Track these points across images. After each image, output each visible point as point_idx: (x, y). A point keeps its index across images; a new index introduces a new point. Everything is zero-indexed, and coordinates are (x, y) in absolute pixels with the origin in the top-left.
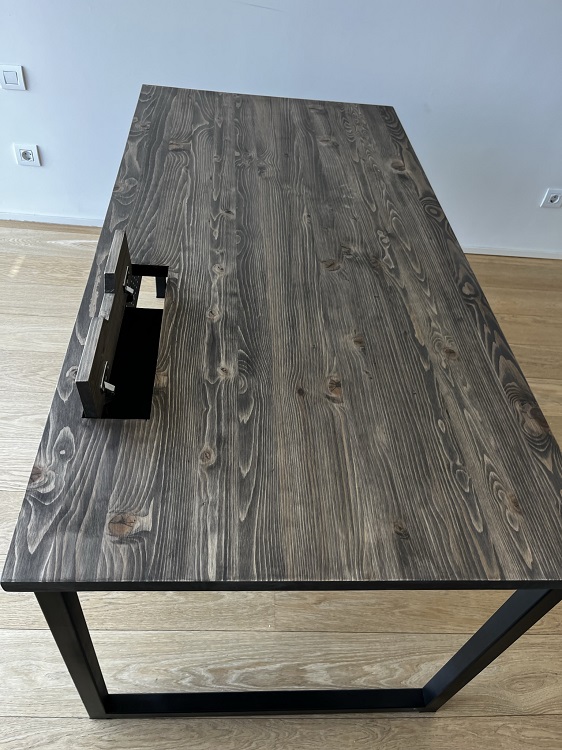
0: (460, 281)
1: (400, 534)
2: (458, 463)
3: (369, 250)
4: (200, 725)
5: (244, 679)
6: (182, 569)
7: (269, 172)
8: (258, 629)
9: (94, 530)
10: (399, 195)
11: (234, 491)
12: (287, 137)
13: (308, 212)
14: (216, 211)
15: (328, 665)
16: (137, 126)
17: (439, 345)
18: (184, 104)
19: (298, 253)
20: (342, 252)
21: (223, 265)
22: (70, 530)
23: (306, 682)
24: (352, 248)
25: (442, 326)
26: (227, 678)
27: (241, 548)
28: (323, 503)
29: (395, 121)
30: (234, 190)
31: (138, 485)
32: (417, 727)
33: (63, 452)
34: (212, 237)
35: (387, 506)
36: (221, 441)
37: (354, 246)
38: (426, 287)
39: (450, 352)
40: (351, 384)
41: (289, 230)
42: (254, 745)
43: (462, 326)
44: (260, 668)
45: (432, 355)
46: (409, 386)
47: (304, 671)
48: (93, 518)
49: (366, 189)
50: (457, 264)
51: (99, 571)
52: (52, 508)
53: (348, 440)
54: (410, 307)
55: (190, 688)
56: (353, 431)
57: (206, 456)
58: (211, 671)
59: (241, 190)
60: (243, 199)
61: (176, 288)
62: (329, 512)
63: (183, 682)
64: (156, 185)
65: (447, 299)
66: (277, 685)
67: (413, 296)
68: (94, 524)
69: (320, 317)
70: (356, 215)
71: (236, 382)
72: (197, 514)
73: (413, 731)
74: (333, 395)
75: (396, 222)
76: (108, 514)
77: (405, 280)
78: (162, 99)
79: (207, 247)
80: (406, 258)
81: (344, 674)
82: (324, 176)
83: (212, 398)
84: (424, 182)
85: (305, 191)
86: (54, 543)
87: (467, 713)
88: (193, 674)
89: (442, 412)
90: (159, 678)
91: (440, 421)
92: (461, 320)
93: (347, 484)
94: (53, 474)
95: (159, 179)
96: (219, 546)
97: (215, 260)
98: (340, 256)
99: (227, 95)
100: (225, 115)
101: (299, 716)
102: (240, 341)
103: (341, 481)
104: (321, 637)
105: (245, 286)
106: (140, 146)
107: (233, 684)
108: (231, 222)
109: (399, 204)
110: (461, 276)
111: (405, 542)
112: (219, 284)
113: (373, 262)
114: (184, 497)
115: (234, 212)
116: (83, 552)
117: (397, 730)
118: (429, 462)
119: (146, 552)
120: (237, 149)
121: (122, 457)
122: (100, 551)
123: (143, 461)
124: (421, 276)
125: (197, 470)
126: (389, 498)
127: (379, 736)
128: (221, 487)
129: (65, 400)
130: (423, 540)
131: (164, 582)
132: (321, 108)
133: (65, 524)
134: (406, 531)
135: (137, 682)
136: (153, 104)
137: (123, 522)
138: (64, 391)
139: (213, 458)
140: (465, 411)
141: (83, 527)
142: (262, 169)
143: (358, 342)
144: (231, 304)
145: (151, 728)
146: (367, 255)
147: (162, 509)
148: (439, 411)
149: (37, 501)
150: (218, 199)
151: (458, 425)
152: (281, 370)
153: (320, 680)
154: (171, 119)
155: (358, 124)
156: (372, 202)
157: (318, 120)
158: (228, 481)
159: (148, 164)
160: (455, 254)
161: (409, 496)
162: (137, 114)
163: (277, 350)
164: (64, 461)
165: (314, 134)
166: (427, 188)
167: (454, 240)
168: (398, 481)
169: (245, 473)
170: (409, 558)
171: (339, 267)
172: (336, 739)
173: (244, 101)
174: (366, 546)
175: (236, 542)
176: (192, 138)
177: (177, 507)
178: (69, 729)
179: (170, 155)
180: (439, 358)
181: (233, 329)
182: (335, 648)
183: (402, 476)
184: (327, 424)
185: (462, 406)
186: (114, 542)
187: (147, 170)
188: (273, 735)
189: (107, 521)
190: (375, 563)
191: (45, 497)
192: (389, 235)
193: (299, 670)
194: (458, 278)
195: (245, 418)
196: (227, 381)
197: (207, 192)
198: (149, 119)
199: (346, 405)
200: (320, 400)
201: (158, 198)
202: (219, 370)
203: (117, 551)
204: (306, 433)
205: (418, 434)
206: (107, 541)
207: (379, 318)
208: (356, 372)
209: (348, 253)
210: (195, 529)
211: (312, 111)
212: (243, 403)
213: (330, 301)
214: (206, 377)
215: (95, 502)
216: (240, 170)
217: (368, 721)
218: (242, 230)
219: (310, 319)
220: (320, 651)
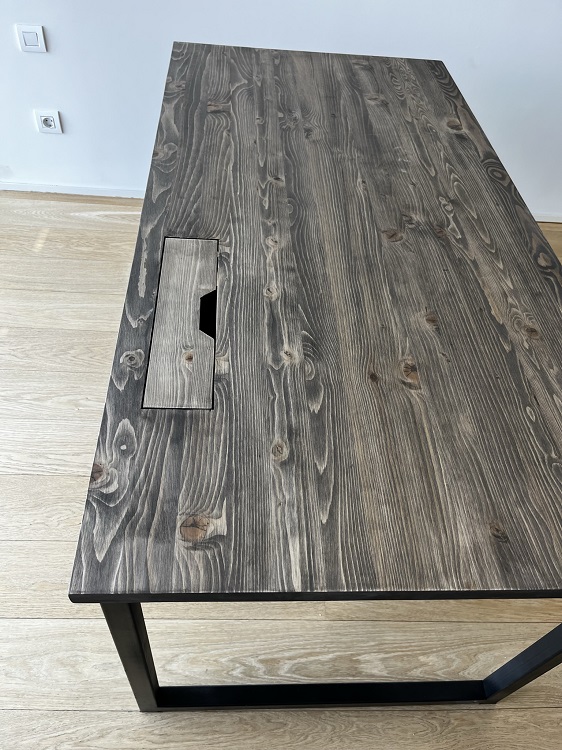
0: (534, 252)
1: (499, 537)
2: (553, 455)
3: (432, 219)
4: (253, 718)
5: (296, 670)
6: (264, 578)
7: (316, 134)
8: (308, 618)
9: (164, 534)
10: (459, 157)
11: (311, 489)
12: (332, 96)
13: (362, 177)
14: (263, 179)
15: (382, 656)
16: (171, 86)
17: (519, 323)
18: (219, 62)
19: (356, 222)
20: (403, 221)
21: (277, 239)
22: (139, 535)
23: (360, 673)
24: (413, 216)
25: (519, 302)
26: (279, 669)
27: (326, 553)
28: (411, 502)
29: (446, 77)
30: (280, 154)
31: (208, 483)
32: (477, 720)
33: (124, 447)
34: (262, 207)
35: (480, 505)
36: (292, 433)
37: (416, 214)
38: (497, 259)
39: (532, 331)
40: (428, 368)
41: (344, 197)
42: (309, 738)
43: (542, 301)
44: (312, 658)
45: (511, 333)
46: (491, 370)
47: (358, 661)
48: (163, 521)
49: (422, 151)
50: (529, 231)
51: (174, 581)
52: (117, 510)
53: (430, 431)
54: (483, 282)
55: (241, 679)
56: (434, 420)
57: (278, 450)
58: (262, 661)
59: (288, 154)
60: (292, 164)
61: (228, 263)
62: (418, 512)
63: (235, 673)
64: (198, 151)
65: (522, 272)
66: (330, 676)
67: (485, 268)
68: (164, 529)
69: (386, 293)
70: (414, 180)
71: (302, 367)
72: (274, 515)
73: (473, 724)
74: (409, 381)
75: (458, 187)
76: (178, 517)
77: (474, 251)
78: (195, 56)
79: (257, 217)
80: (473, 227)
81: (399, 664)
82: (375, 137)
83: (278, 384)
84: (484, 143)
85: (356, 154)
86: (123, 548)
87: (529, 704)
88: (244, 665)
89: (530, 398)
90: (209, 669)
91: (528, 409)
92: (539, 294)
93: (435, 480)
94: (115, 471)
95: (200, 144)
96: (302, 552)
97: (267, 232)
98: (401, 226)
99: (264, 51)
100: (263, 72)
101: (355, 709)
102: (303, 321)
103: (427, 476)
104: (374, 627)
105: (302, 260)
106: (177, 108)
107: (285, 676)
108: (280, 190)
109: (459, 168)
110: (535, 246)
111: (504, 544)
112: (274, 258)
113: (438, 231)
114: (259, 496)
115: (283, 178)
116: (156, 560)
117: (456, 723)
118: (521, 455)
119: (223, 558)
120: (280, 110)
121: (188, 452)
122: (173, 558)
123: (211, 456)
124: (492, 247)
125: (270, 465)
126: (481, 496)
127: (439, 729)
128: (297, 484)
129: (121, 389)
130: (524, 543)
131: (246, 593)
132: (365, 63)
133: (133, 527)
134: (503, 533)
135: (187, 673)
136: (187, 63)
137: (195, 525)
138: (120, 379)
139: (286, 452)
140: (555, 396)
141: (152, 532)
142: (308, 131)
143: (432, 321)
144: (288, 280)
145: (203, 721)
146: (430, 224)
147: (236, 511)
148: (527, 398)
149: (100, 502)
150: (265, 164)
151: (549, 412)
152: (350, 353)
153: (375, 671)
154: (207, 78)
155: (407, 80)
156: (429, 165)
157: (364, 77)
158: (304, 479)
159: (187, 128)
160: (526, 222)
161: (504, 493)
162: (170, 73)
163: (343, 331)
164: (126, 458)
165: (361, 92)
166: (488, 149)
167: (523, 205)
168: (489, 476)
169: (321, 469)
170: (511, 564)
171: (402, 238)
172: (395, 732)
173: (282, 57)
174: (462, 551)
175: (320, 547)
176: (231, 98)
177: (252, 509)
178: (119, 723)
179: (210, 117)
180: (520, 337)
181: (294, 309)
182: (389, 637)
183: (494, 470)
184: (406, 412)
185: (551, 392)
186: (187, 548)
187: (186, 134)
188: (329, 728)
189: (179, 524)
190: (474, 569)
191: (109, 497)
192: (452, 202)
193: (352, 661)
194: (532, 248)
195: (316, 407)
196: (292, 366)
197: (252, 157)
198: (183, 78)
199: (424, 391)
200: (396, 386)
201: (201, 166)
202: (282, 354)
203: (192, 559)
204: (383, 423)
205: (506, 424)
206: (179, 546)
207: (451, 294)
208: (431, 355)
209: (410, 221)
210: (274, 532)
211: (356, 67)
212: (312, 390)
213: (396, 275)
214: (270, 362)
215: (163, 503)
216: (285, 132)
217: (426, 713)
218: (294, 199)
219: (376, 296)
220: (373, 641)
